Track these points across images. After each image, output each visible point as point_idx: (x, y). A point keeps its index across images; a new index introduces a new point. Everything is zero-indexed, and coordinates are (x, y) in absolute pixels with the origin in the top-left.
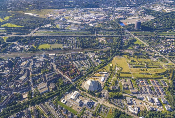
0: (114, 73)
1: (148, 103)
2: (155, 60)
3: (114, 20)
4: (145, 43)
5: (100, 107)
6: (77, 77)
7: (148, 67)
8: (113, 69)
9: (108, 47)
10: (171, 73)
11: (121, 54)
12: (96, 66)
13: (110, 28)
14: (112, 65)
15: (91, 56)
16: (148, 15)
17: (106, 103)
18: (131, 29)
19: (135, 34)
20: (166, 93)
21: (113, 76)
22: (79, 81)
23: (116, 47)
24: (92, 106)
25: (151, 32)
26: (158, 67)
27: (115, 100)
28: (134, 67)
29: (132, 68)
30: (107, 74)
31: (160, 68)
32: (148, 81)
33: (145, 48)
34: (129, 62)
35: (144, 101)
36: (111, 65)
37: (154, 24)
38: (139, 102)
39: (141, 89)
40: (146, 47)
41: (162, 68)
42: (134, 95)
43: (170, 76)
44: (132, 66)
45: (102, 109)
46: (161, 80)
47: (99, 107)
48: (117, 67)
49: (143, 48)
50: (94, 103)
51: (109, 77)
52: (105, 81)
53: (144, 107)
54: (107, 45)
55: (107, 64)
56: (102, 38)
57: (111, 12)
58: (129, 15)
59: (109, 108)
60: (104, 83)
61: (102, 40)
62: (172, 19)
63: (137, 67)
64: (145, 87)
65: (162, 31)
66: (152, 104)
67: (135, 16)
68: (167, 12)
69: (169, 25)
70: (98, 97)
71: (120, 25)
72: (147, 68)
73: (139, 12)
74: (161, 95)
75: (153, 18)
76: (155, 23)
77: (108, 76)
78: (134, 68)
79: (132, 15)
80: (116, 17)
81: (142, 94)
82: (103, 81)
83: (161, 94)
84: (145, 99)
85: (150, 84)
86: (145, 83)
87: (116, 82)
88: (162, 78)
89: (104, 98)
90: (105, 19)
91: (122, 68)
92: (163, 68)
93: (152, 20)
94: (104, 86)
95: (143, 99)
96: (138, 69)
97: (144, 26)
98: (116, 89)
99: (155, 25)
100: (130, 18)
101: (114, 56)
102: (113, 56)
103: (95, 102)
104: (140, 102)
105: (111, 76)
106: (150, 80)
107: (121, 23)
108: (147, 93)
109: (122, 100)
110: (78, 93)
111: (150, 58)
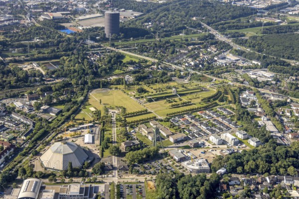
0: (111, 122)
1: (216, 147)
2: (186, 81)
3: (38, 25)
4: (147, 58)
5: (118, 190)
6: (7, 154)
7: (181, 95)
8: (102, 114)
9: (58, 77)
10: (227, 93)
11: (106, 85)
12: (50, 120)
13: (37, 40)
14: (95, 108)
15: (18, 104)
16: (123, 9)
17: (126, 177)
18: (97, 38)
19: (113, 45)
20: (237, 124)
21: (111, 127)
22: (20, 162)
23: (83, 74)
24: (95, 195)
25: (147, 38)
26: (199, 90)
27: (146, 165)
28: (150, 101)
29: (149, 103)
30: (91, 127)
31: (202, 91)
32: (193, 115)
33: (153, 66)
34: (134, 94)
35: (208, 148)
36: (92, 109)
37: (146, 24)
38: (198, 152)
39: (189, 131)
40: (153, 64)
41: (206, 90)
42: (181, 145)
43: (230, 99)
44: (145, 100)
45: (127, 191)
46: (217, 108)
47: (116, 191)
48: (110, 110)
49: (148, 66)
50: (97, 188)
51: (103, 130)
52: (97, 142)
53: (213, 156)
54: (53, 76)
55: (81, 110)
56: (27, 63)
57: (17, 7)
58: (75, 13)
59: (142, 183)
60: (95, 145)
61: (29, 67)
62: (177, 13)
63: (157, 99)
64: (194, 125)
65: (171, 34)
66: (225, 146)
67: (91, 12)
68: (159, 2)
69: (177, 22)
70: (100, 174)
71: (62, 32)
72: (179, 97)
73: (97, 5)
74: (231, 129)
75: (137, 14)
76: (146, 21)
77: (97, 130)
78: (152, 103)
79: (84, 12)
80: (41, 18)
81: (196, 137)
82: (93, 142)
83: (231, 127)
84: (207, 144)
85: (201, 119)
86: (190, 120)
87: (127, 135)
88: (217, 105)
89: (116, 171)
90: (9, 24)
91: (125, 109)
92: (209, 90)
93: (136, 17)
94: (103, 151)
95: (204, 144)
96: (163, 102)
97: (127, 27)
98: (138, 145)
99: (149, 26)
100: (81, 18)
101: (88, 92)
102: (85, 91)
103: (96, 185)
104: (200, 151)
105: (107, 129)
106: (199, 113)
107: (63, 28)
108: (205, 133)
109: (160, 161)
110: (37, 182)
111: (174, 81)
